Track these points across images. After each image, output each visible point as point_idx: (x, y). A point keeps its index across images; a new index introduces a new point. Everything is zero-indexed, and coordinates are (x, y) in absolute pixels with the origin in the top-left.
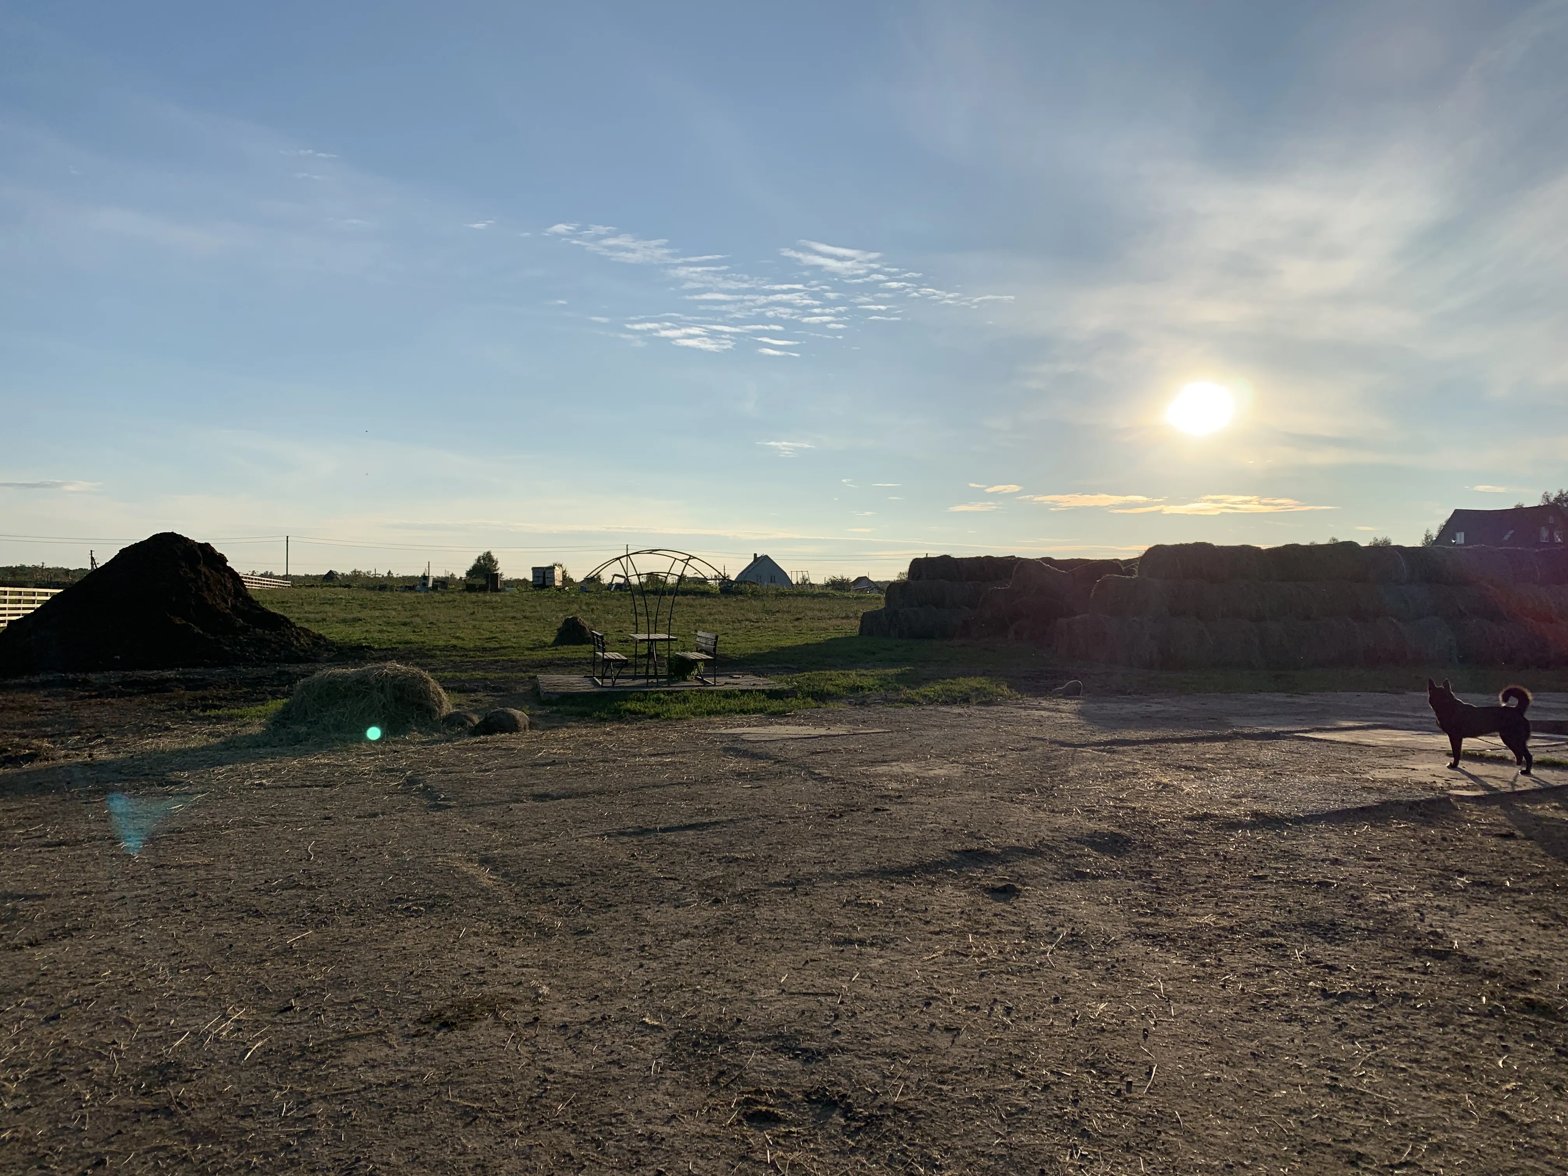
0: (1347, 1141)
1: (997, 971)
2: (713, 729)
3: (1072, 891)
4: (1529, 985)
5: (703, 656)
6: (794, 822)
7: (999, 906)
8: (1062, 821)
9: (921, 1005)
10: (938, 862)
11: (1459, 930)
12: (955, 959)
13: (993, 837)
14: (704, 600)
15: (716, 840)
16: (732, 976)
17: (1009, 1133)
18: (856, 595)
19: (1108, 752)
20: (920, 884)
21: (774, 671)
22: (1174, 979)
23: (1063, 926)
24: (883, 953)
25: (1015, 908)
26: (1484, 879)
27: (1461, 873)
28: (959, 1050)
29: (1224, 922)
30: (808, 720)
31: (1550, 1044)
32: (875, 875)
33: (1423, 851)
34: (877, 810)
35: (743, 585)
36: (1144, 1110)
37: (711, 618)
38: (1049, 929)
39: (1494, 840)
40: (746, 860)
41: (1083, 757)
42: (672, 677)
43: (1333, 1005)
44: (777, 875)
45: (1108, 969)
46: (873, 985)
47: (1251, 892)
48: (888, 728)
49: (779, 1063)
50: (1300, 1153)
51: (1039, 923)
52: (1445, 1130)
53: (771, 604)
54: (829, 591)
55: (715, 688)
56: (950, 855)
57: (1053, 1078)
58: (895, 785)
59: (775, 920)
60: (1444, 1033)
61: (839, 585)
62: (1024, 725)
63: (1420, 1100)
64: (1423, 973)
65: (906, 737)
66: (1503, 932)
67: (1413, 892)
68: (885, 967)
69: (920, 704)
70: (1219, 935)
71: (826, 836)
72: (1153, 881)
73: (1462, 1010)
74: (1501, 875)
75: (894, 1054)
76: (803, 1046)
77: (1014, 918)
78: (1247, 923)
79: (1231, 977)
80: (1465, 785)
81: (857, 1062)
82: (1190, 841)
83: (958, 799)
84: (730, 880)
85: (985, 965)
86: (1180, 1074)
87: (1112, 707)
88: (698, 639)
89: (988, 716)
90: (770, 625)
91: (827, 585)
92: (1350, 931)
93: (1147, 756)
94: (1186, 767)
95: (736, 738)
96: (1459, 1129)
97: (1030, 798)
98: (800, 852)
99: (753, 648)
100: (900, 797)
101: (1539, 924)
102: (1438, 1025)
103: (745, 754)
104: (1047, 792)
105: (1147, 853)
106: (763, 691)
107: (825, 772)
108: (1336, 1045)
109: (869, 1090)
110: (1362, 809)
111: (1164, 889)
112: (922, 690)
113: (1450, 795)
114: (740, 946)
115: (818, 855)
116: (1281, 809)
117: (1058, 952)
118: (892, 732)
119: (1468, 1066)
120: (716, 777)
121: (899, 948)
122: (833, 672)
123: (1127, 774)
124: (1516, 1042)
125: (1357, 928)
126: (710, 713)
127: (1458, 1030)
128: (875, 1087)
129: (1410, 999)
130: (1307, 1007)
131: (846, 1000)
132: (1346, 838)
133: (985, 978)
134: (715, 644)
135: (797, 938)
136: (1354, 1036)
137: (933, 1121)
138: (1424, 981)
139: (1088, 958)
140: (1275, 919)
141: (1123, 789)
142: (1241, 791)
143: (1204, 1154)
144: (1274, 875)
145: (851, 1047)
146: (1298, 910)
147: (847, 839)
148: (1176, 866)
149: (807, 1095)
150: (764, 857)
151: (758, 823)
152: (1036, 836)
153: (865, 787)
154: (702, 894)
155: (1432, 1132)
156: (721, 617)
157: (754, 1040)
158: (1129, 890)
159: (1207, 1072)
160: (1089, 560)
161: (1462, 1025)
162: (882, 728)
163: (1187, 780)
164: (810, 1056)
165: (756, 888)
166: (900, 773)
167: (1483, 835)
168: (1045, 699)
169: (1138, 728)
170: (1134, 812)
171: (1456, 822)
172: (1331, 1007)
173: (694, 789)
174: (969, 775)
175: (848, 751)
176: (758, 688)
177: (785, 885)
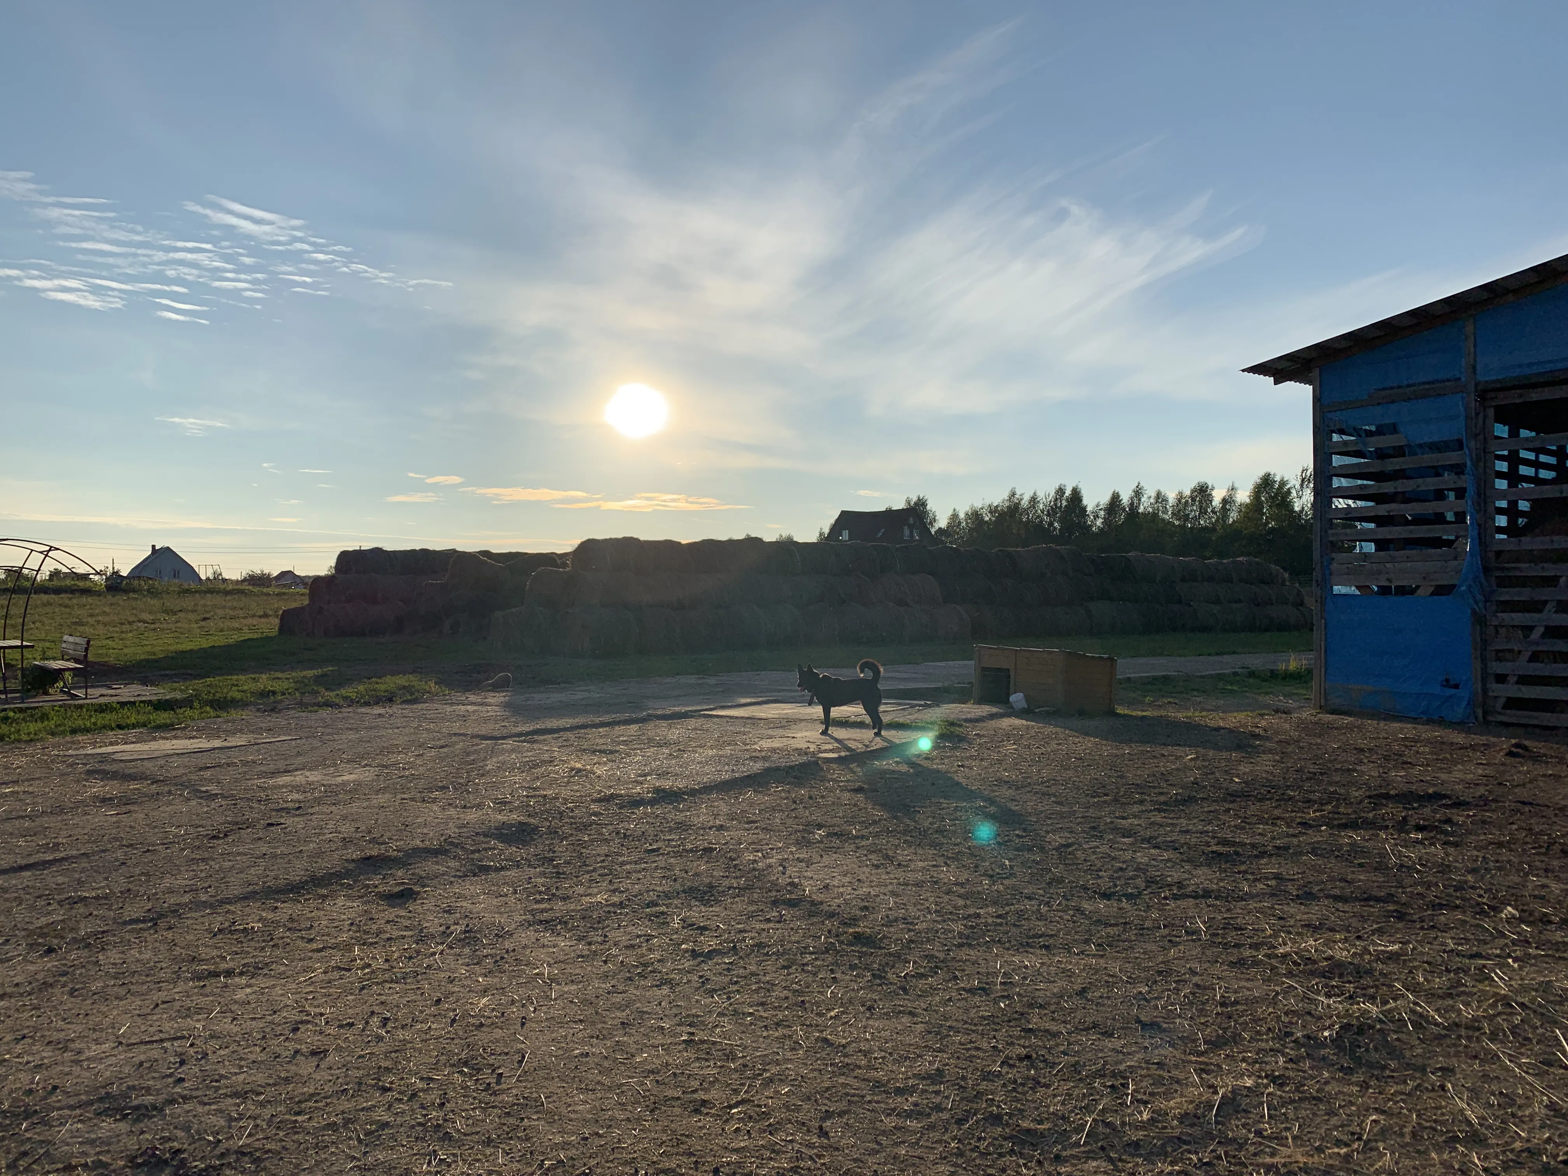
0: (695, 1091)
1: (379, 981)
2: (76, 749)
3: (473, 887)
4: (858, 920)
5: (72, 665)
6: (167, 848)
7: (392, 913)
8: (472, 816)
9: (287, 1032)
10: (332, 874)
11: (812, 878)
12: (336, 974)
13: (397, 840)
14: (84, 599)
15: (60, 880)
16: (56, 1036)
17: (365, 1153)
18: (277, 591)
19: (528, 742)
20: (309, 899)
21: (170, 678)
22: (560, 962)
23: (458, 924)
24: (253, 981)
25: (410, 912)
26: (837, 829)
27: (820, 826)
28: (324, 1073)
29: (615, 899)
30: (202, 732)
31: (869, 970)
32: (258, 896)
33: (792, 810)
34: (271, 825)
35: (136, 582)
36: (511, 1099)
37: (91, 620)
38: (442, 929)
39: (847, 795)
40: (97, 898)
41: (503, 749)
42: (29, 690)
43: (699, 964)
44: (133, 911)
45: (496, 962)
46: (234, 1019)
47: (643, 866)
48: (296, 735)
49: (101, 1128)
50: (652, 1111)
51: (433, 924)
52: (777, 1063)
53: (171, 602)
54: (245, 587)
55: (86, 701)
56: (346, 865)
57: (421, 1085)
58: (296, 796)
59: (124, 962)
60: (788, 974)
61: (258, 581)
62: (448, 721)
63: (761, 1039)
64: (779, 922)
65: (316, 743)
66: (845, 875)
67: (780, 848)
68: (254, 996)
69: (340, 707)
70: (609, 912)
71: (203, 860)
72: (555, 867)
73: (804, 951)
74: (850, 825)
75: (246, 1093)
76: (135, 1103)
77: (407, 923)
78: (635, 896)
79: (614, 951)
80: (831, 748)
81: (200, 1109)
82: (595, 823)
83: (364, 805)
84: (71, 924)
85: (367, 977)
86: (551, 1056)
87: (539, 698)
88: (64, 645)
89: (411, 715)
90: (170, 626)
91: (245, 580)
92: (724, 891)
93: (566, 744)
94: (600, 751)
95: (104, 758)
96: (789, 1060)
97: (443, 796)
98: (167, 882)
99: (144, 653)
100: (299, 808)
101: (873, 865)
102: (784, 967)
103: (115, 776)
104: (461, 788)
105: (552, 839)
106: (150, 702)
107: (213, 789)
108: (697, 1001)
109: (211, 1138)
110: (748, 776)
111: (564, 873)
112: (343, 692)
113: (820, 758)
114: (73, 999)
115: (191, 883)
116: (681, 784)
117: (448, 951)
118: (301, 738)
119: (803, 1001)
120: (72, 805)
121: (272, 973)
122: (241, 677)
123: (544, 762)
124: (843, 973)
125: (729, 888)
126: (74, 731)
127: (799, 970)
128: (218, 1134)
129: (765, 947)
130: (678, 969)
131: (197, 1042)
132: (732, 805)
133: (365, 991)
134: (87, 649)
135: (149, 979)
136: (714, 990)
137: (281, 1159)
138: (778, 929)
139: (478, 953)
140: (661, 889)
141: (538, 778)
142: (647, 770)
143: (562, 1132)
144: (666, 847)
145: (194, 1093)
146: (683, 878)
147: (230, 861)
148: (578, 848)
149: (132, 1159)
150: (121, 892)
151: (119, 854)
152: (442, 835)
153: (260, 801)
154: (32, 945)
155: (767, 1068)
156: (107, 619)
157: (72, 1108)
158: (530, 878)
159: (577, 1049)
160: (526, 554)
161: (803, 965)
162: (289, 735)
163: (599, 764)
164: (142, 1113)
165: (105, 928)
166: (304, 783)
167: (841, 791)
168: (474, 694)
169: (561, 716)
170: (545, 800)
171: (821, 781)
172: (697, 966)
173: (38, 821)
174: (382, 778)
175: (245, 763)
176: (144, 698)
177: (144, 921)
